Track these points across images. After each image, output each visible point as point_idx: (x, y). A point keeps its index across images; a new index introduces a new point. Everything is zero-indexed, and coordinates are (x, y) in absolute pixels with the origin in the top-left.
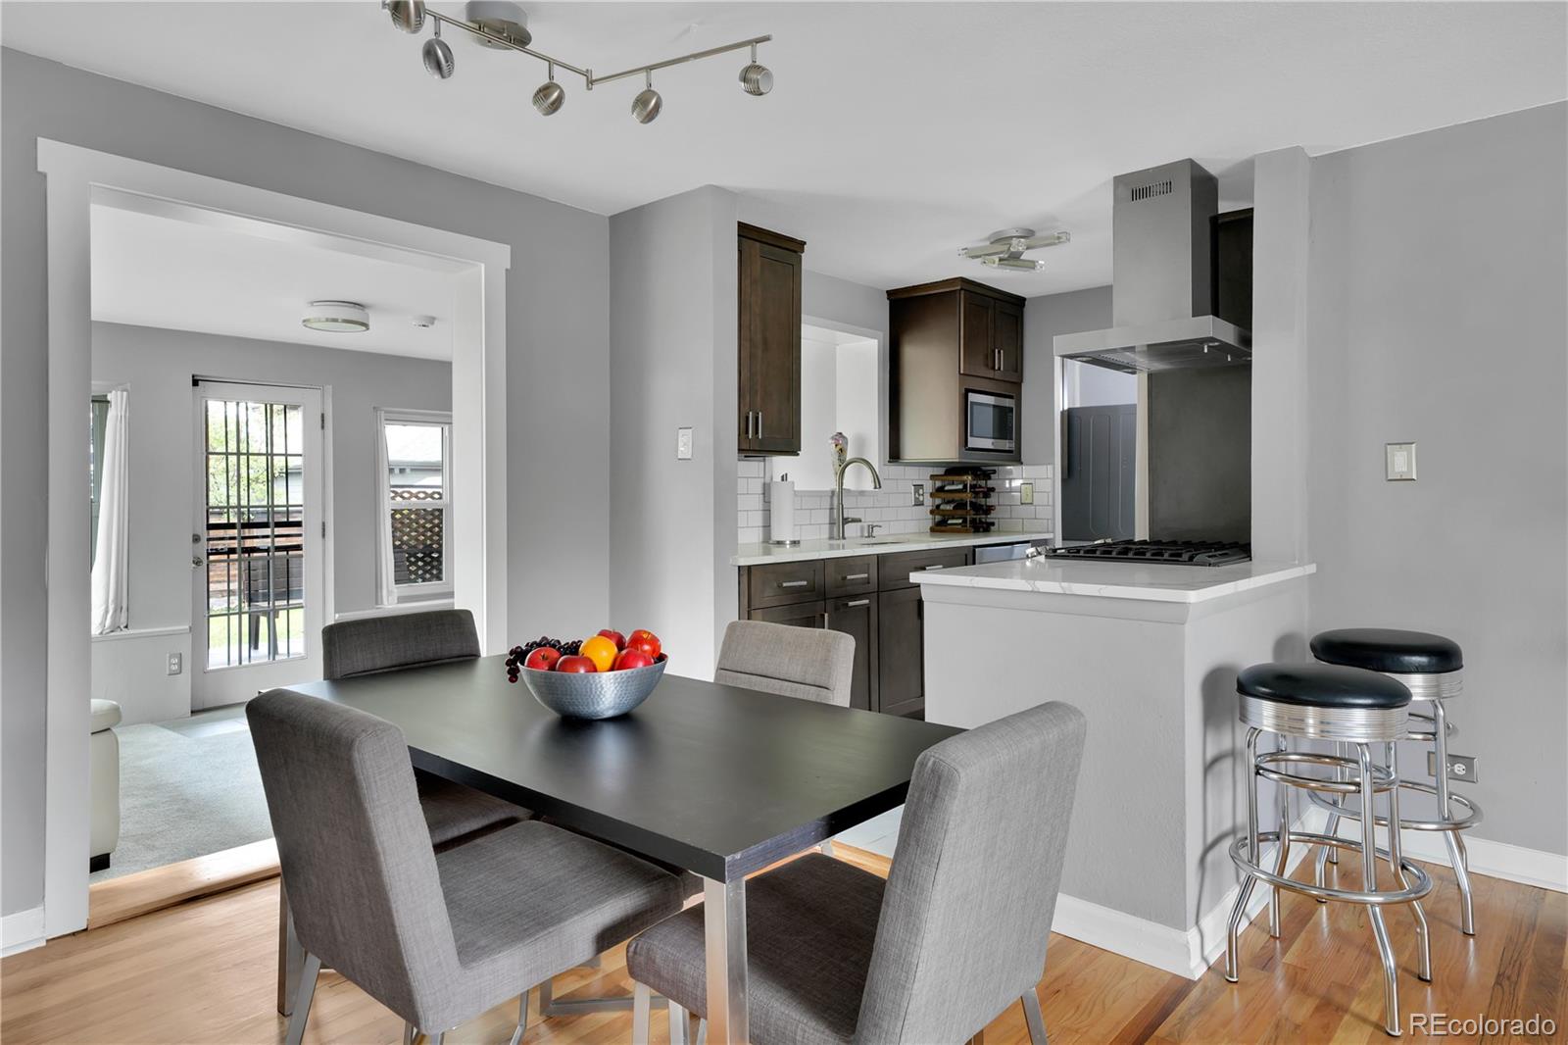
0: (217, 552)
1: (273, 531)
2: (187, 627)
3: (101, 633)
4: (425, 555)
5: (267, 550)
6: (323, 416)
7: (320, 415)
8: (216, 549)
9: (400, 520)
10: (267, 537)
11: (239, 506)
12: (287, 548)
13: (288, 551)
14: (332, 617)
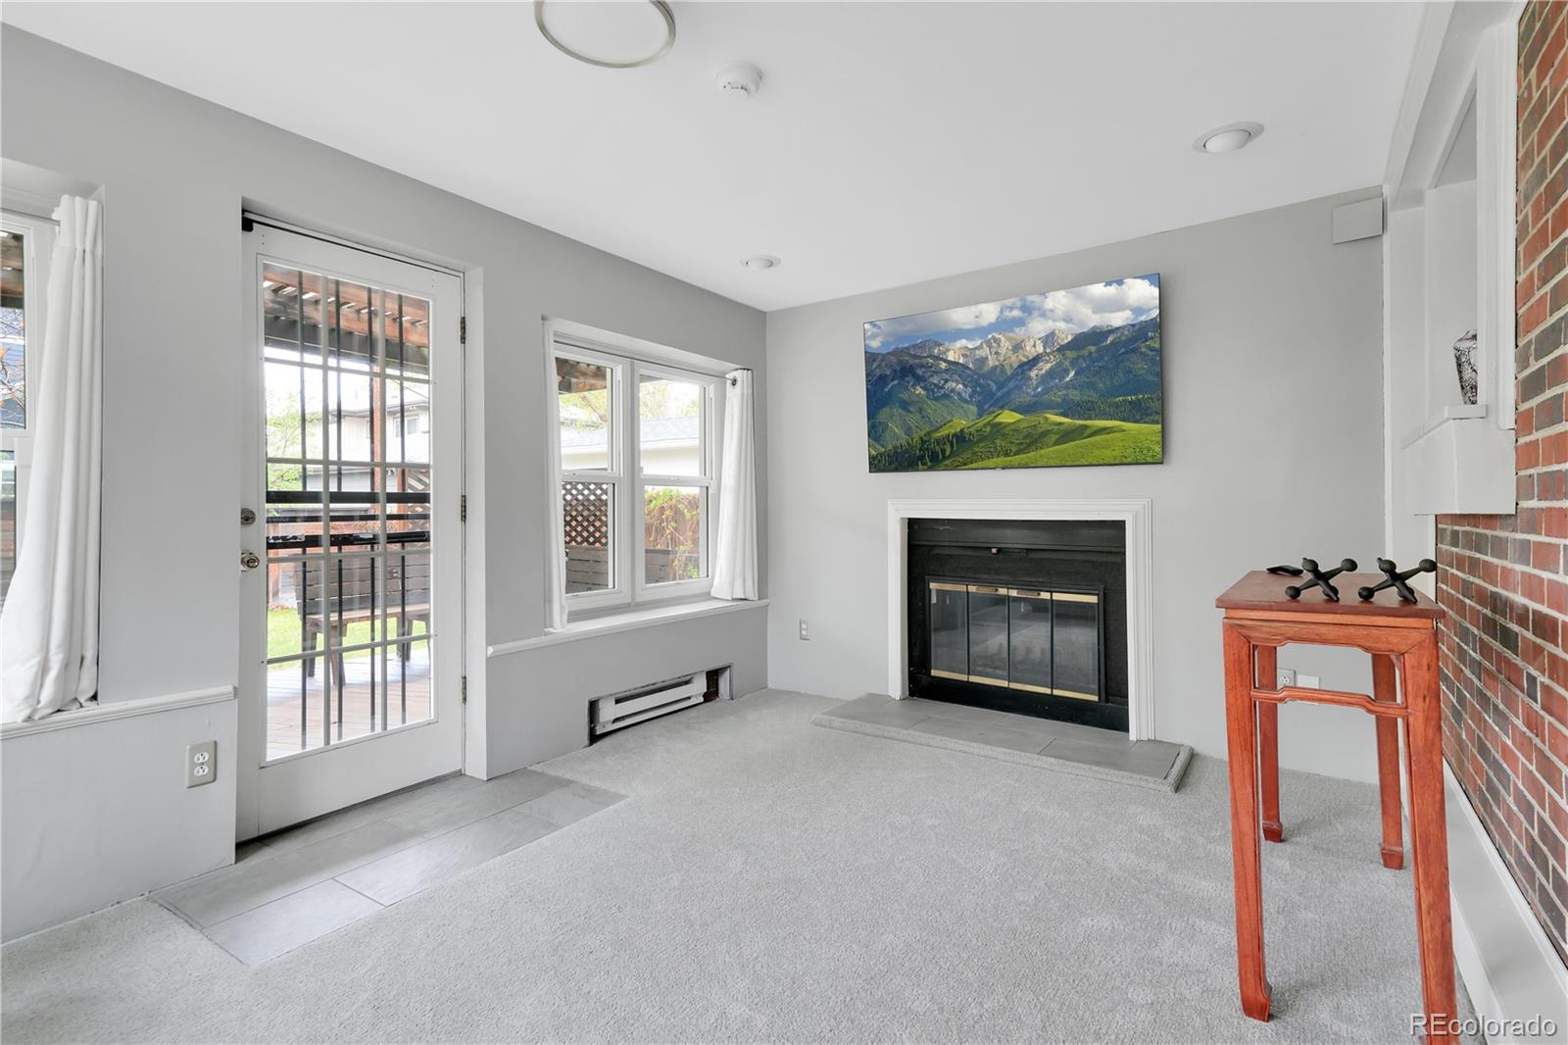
0: (286, 543)
1: (382, 508)
2: (230, 688)
5: (372, 541)
6: (463, 321)
7: (459, 320)
8: (284, 538)
10: (373, 518)
11: (326, 462)
12: (408, 538)
13: (403, 543)
14: (480, 651)
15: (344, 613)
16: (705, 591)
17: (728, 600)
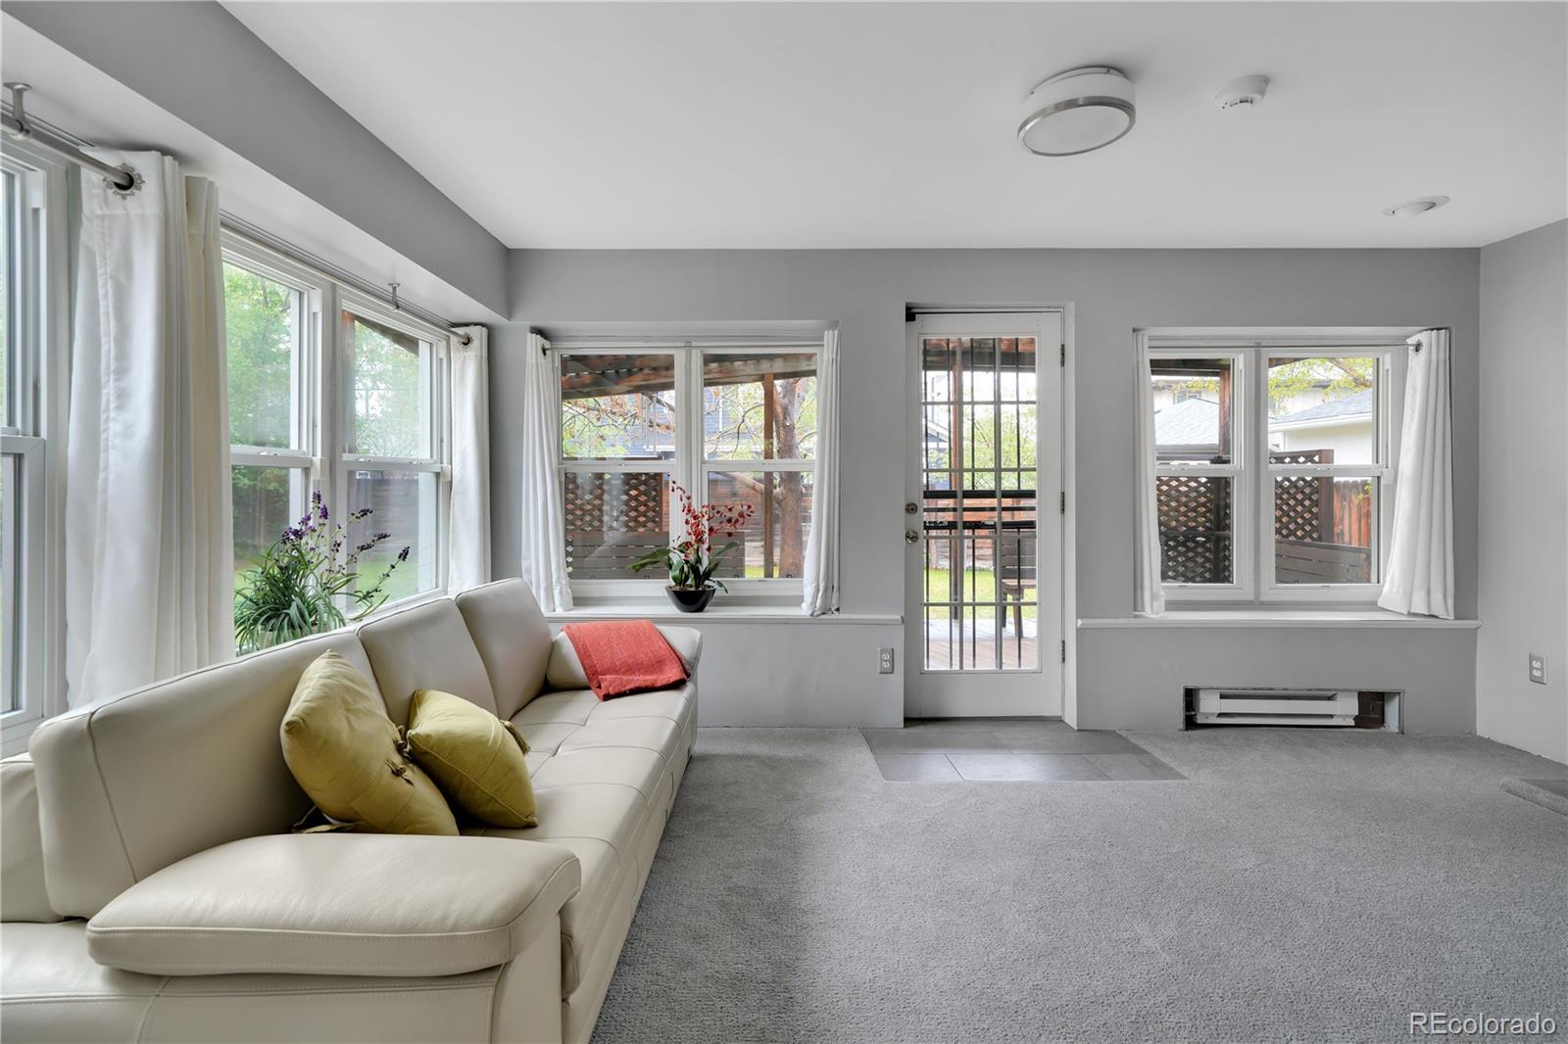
0: (937, 526)
1: (1000, 502)
2: (899, 617)
3: (812, 615)
4: (1187, 539)
5: (993, 527)
6: (1063, 346)
7: (1060, 347)
8: (935, 522)
9: (1168, 494)
10: (993, 509)
12: (1019, 525)
13: (1019, 529)
14: (1073, 623)
15: (1021, 581)
16: (1373, 599)
17: (1403, 614)
